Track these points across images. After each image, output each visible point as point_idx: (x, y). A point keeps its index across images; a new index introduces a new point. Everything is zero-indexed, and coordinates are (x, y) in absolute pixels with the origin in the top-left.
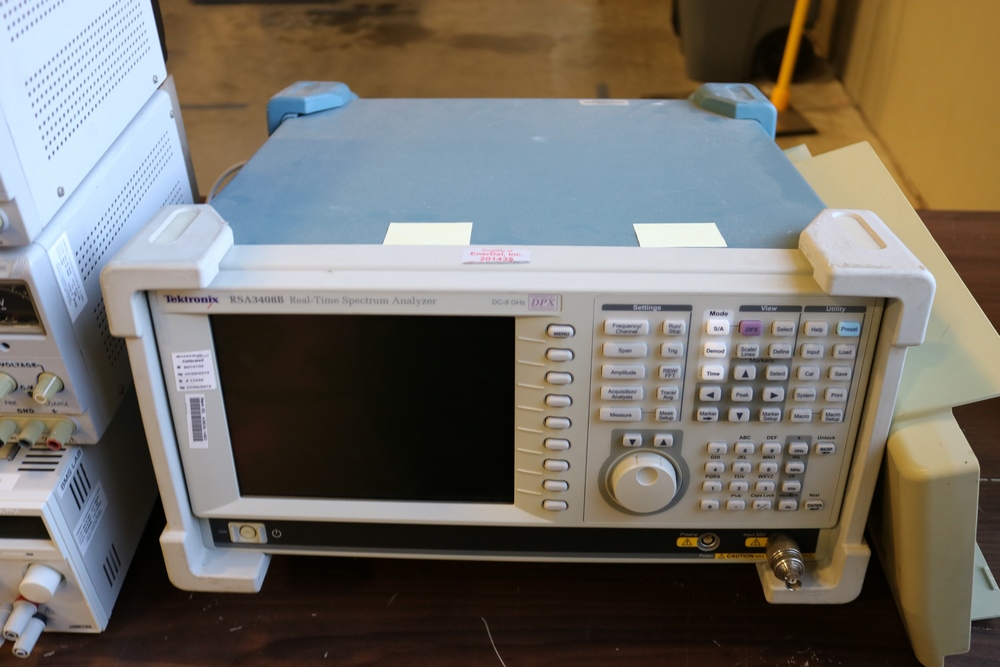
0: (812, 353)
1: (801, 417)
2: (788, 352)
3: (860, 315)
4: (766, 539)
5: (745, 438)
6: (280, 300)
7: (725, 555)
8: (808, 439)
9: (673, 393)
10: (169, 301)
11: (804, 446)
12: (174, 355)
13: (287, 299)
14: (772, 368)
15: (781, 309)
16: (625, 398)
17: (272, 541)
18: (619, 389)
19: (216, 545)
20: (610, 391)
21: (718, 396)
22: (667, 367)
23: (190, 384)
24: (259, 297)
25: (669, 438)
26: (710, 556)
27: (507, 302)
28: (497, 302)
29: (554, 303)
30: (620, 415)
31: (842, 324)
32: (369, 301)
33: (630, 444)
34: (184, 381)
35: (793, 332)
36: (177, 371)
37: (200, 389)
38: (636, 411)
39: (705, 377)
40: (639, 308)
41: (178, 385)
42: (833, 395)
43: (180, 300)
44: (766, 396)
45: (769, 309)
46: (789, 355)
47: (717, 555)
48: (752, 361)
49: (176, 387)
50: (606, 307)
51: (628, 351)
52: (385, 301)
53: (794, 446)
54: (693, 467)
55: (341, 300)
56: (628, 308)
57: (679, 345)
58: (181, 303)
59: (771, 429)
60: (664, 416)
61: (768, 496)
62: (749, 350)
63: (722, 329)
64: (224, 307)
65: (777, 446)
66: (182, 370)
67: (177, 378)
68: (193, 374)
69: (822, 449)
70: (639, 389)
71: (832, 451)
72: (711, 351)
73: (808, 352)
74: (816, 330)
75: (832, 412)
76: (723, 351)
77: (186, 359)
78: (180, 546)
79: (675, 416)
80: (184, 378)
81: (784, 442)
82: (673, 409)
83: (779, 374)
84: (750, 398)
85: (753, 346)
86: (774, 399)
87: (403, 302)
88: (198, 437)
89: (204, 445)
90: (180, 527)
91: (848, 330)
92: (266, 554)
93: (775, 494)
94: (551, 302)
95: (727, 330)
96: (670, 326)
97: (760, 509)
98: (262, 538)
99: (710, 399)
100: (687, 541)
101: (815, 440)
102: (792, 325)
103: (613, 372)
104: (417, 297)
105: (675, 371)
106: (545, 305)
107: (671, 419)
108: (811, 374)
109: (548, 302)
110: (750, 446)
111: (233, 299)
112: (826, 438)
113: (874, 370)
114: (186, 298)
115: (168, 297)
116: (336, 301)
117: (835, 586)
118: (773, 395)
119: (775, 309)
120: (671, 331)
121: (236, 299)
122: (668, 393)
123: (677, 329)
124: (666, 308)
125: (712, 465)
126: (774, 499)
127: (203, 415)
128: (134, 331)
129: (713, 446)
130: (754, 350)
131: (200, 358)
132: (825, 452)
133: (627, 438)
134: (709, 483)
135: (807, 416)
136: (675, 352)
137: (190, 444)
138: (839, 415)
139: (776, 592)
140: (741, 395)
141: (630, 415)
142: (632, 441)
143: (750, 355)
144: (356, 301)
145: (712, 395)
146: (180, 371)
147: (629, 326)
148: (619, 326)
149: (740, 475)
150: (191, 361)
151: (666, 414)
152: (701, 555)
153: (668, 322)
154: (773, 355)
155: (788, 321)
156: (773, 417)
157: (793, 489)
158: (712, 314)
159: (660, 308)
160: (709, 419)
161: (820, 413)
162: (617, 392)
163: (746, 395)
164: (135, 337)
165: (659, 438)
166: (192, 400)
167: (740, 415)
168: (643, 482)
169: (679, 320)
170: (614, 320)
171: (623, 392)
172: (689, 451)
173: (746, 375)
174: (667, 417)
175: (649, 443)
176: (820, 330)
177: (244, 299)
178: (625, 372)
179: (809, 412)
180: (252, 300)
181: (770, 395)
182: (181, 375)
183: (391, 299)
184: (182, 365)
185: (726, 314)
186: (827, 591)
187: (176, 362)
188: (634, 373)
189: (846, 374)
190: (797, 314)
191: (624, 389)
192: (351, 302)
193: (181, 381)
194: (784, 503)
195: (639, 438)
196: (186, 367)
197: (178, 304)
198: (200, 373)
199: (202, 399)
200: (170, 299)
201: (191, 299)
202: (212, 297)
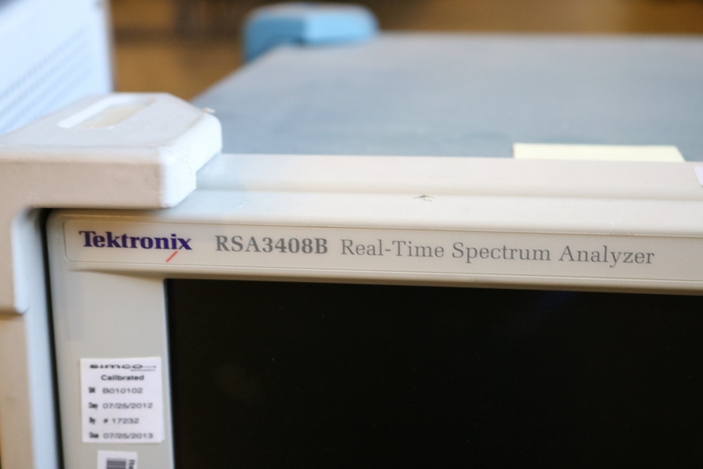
6: (321, 246)
10: (88, 244)
12: (86, 362)
13: (334, 246)
23: (111, 428)
24: (276, 239)
32: (508, 253)
34: (99, 421)
36: (87, 398)
37: (130, 440)
41: (87, 428)
43: (112, 243)
49: (80, 432)
52: (543, 255)
55: (449, 250)
58: (114, 249)
66: (98, 398)
67: (87, 413)
68: (119, 406)
77: (110, 372)
80: (99, 414)
87: (584, 256)
104: (615, 246)
111: (221, 243)
114: (124, 238)
115: (87, 235)
116: (438, 252)
121: (229, 244)
128: (12, 296)
131: (137, 374)
144: (480, 253)
146: (94, 398)
150: (119, 378)
164: (12, 315)
166: (110, 464)
177: (245, 242)
180: (261, 245)
182: (94, 406)
183: (557, 249)
184: (100, 385)
187: (89, 377)
192: (469, 254)
193: (92, 420)
196: (106, 391)
197: (106, 250)
198: (135, 406)
199: (132, 462)
200: (91, 240)
201: (133, 240)
202: (179, 236)
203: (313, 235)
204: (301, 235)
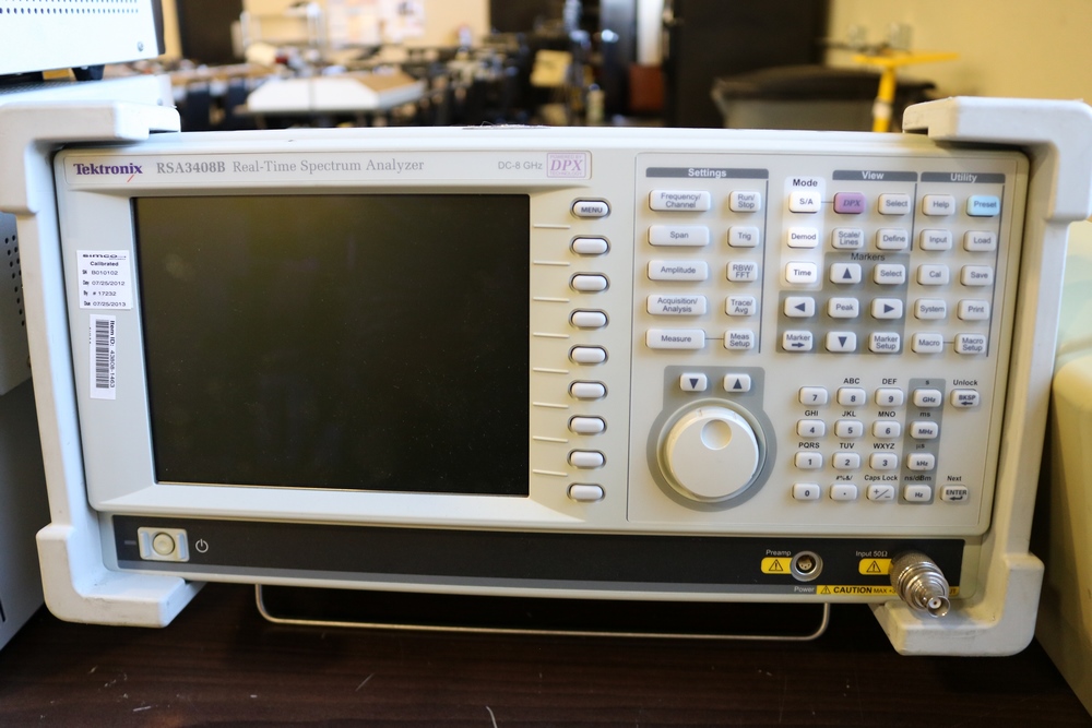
0: (937, 240)
1: (928, 343)
2: (903, 239)
3: (997, 187)
4: (889, 561)
5: (852, 381)
6: (221, 167)
7: (831, 588)
8: (939, 384)
9: (748, 303)
10: (79, 173)
11: (936, 394)
12: (80, 253)
13: (229, 166)
14: (882, 267)
15: (890, 176)
16: (680, 315)
17: (196, 559)
18: (673, 296)
19: (121, 566)
20: (660, 300)
21: (810, 310)
22: (738, 263)
23: (98, 298)
24: (193, 164)
25: (746, 379)
26: (810, 589)
27: (518, 165)
28: (505, 165)
29: (582, 166)
30: (675, 339)
31: (973, 199)
32: (335, 166)
33: (689, 387)
34: (90, 293)
35: (908, 209)
36: (81, 278)
37: (110, 307)
38: (696, 334)
39: (792, 278)
40: (697, 173)
41: (83, 298)
42: (970, 308)
43: (94, 171)
44: (878, 311)
45: (873, 176)
46: (906, 245)
47: (820, 588)
48: (854, 256)
49: (78, 301)
50: (653, 172)
51: (683, 236)
52: (356, 167)
53: (921, 394)
54: (781, 427)
55: (299, 166)
56: (681, 173)
57: (752, 228)
58: (95, 175)
59: (889, 366)
60: (736, 340)
61: (889, 478)
62: (850, 235)
63: (811, 202)
64: (150, 180)
65: (899, 394)
66: (89, 277)
67: (83, 288)
68: (103, 283)
69: (961, 397)
70: (701, 300)
71: (976, 401)
72: (798, 237)
73: (932, 240)
74: (940, 205)
75: (971, 337)
76: (813, 237)
77: (96, 260)
78: (62, 544)
79: (752, 341)
80: (90, 289)
81: (907, 390)
82: (748, 330)
83: (893, 274)
84: (855, 313)
85: (855, 231)
86: (889, 315)
87: (381, 166)
88: (103, 383)
89: (109, 394)
90: (67, 520)
91: (984, 205)
92: (187, 582)
93: (898, 475)
94: (577, 165)
95: (817, 206)
96: (740, 197)
97: (880, 500)
98: (182, 554)
99: (799, 313)
100: (776, 563)
101: (949, 387)
102: (908, 198)
103: (663, 269)
104: (400, 158)
105: (749, 268)
106: (569, 169)
107: (747, 345)
108: (938, 275)
109: (573, 164)
110: (861, 393)
111: (160, 168)
112: (965, 383)
113: (1024, 269)
114: (101, 167)
115: (79, 166)
116: (292, 167)
117: (996, 622)
118: (888, 309)
119: (881, 176)
120: (741, 205)
121: (165, 168)
122: (741, 303)
123: (750, 202)
124: (733, 173)
125: (807, 423)
126: (897, 483)
127: (111, 348)
128: (25, 198)
129: (808, 392)
130: (856, 235)
131: (113, 261)
132: (966, 403)
133: (686, 377)
134: (804, 455)
135: (937, 343)
136: (748, 237)
137: (92, 392)
138: (981, 341)
139: (909, 632)
140: (843, 308)
141: (689, 339)
142: (694, 382)
143: (852, 242)
144: (319, 167)
145: (802, 307)
146: (86, 278)
147: (683, 197)
148: (671, 197)
149: (847, 444)
150: (102, 264)
151: (739, 337)
152: (796, 588)
153: (735, 194)
154: (883, 244)
155: (902, 193)
156: (890, 343)
157: (925, 464)
158: (796, 183)
159: (724, 174)
160: (800, 345)
161: (954, 343)
162: (670, 302)
163: (850, 308)
164: (28, 214)
165: (730, 379)
166: (99, 324)
167: (842, 340)
168: (709, 443)
169: (752, 190)
170: (663, 190)
171: (679, 301)
172: (774, 401)
173: (847, 275)
174: (740, 346)
175: (716, 387)
176: (945, 205)
177: (175, 166)
178: (680, 270)
179: (940, 339)
180: (185, 168)
181: (883, 308)
182: (87, 283)
183: (364, 163)
184: (90, 269)
185: (815, 184)
186: (984, 631)
187: (83, 264)
188: (693, 271)
189: (986, 276)
190: (912, 184)
191: (680, 297)
192: (306, 166)
193: (86, 293)
194: (912, 489)
195: (703, 378)
196: (94, 272)
197: (90, 175)
198: (113, 283)
199: (113, 322)
200: (81, 170)
201: (107, 168)
202: (134, 164)
203: (215, 159)
204: (208, 160)
